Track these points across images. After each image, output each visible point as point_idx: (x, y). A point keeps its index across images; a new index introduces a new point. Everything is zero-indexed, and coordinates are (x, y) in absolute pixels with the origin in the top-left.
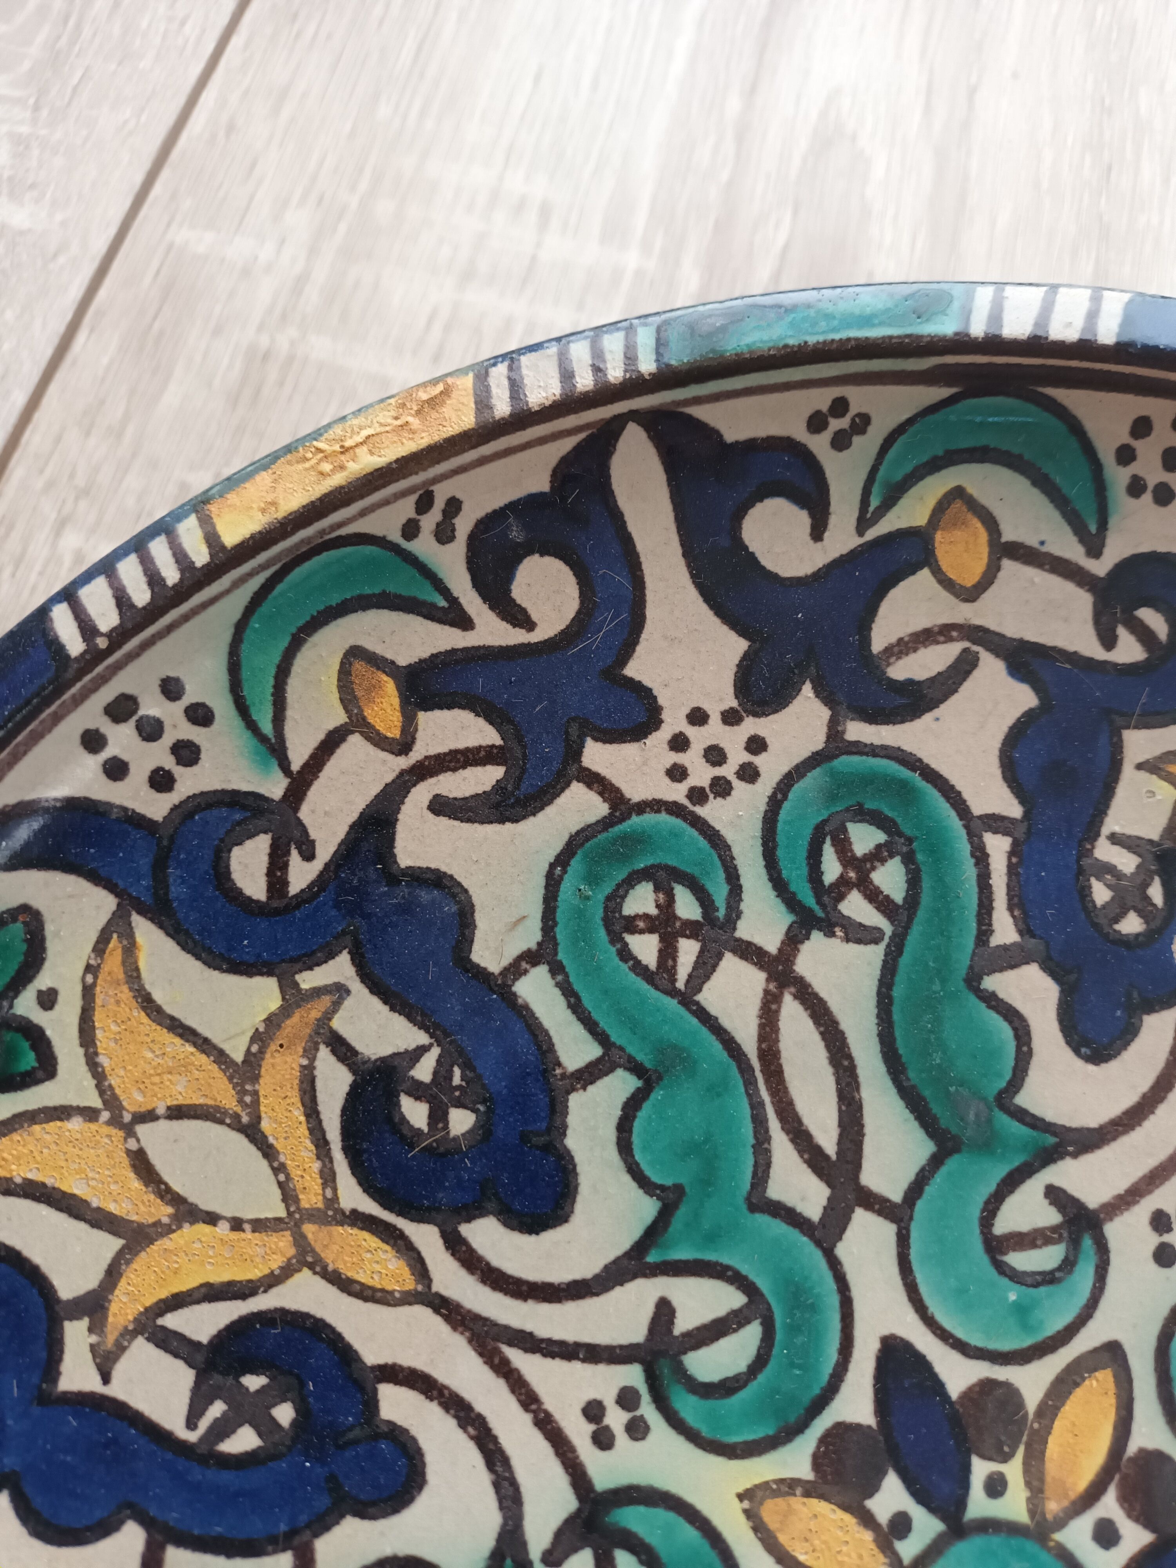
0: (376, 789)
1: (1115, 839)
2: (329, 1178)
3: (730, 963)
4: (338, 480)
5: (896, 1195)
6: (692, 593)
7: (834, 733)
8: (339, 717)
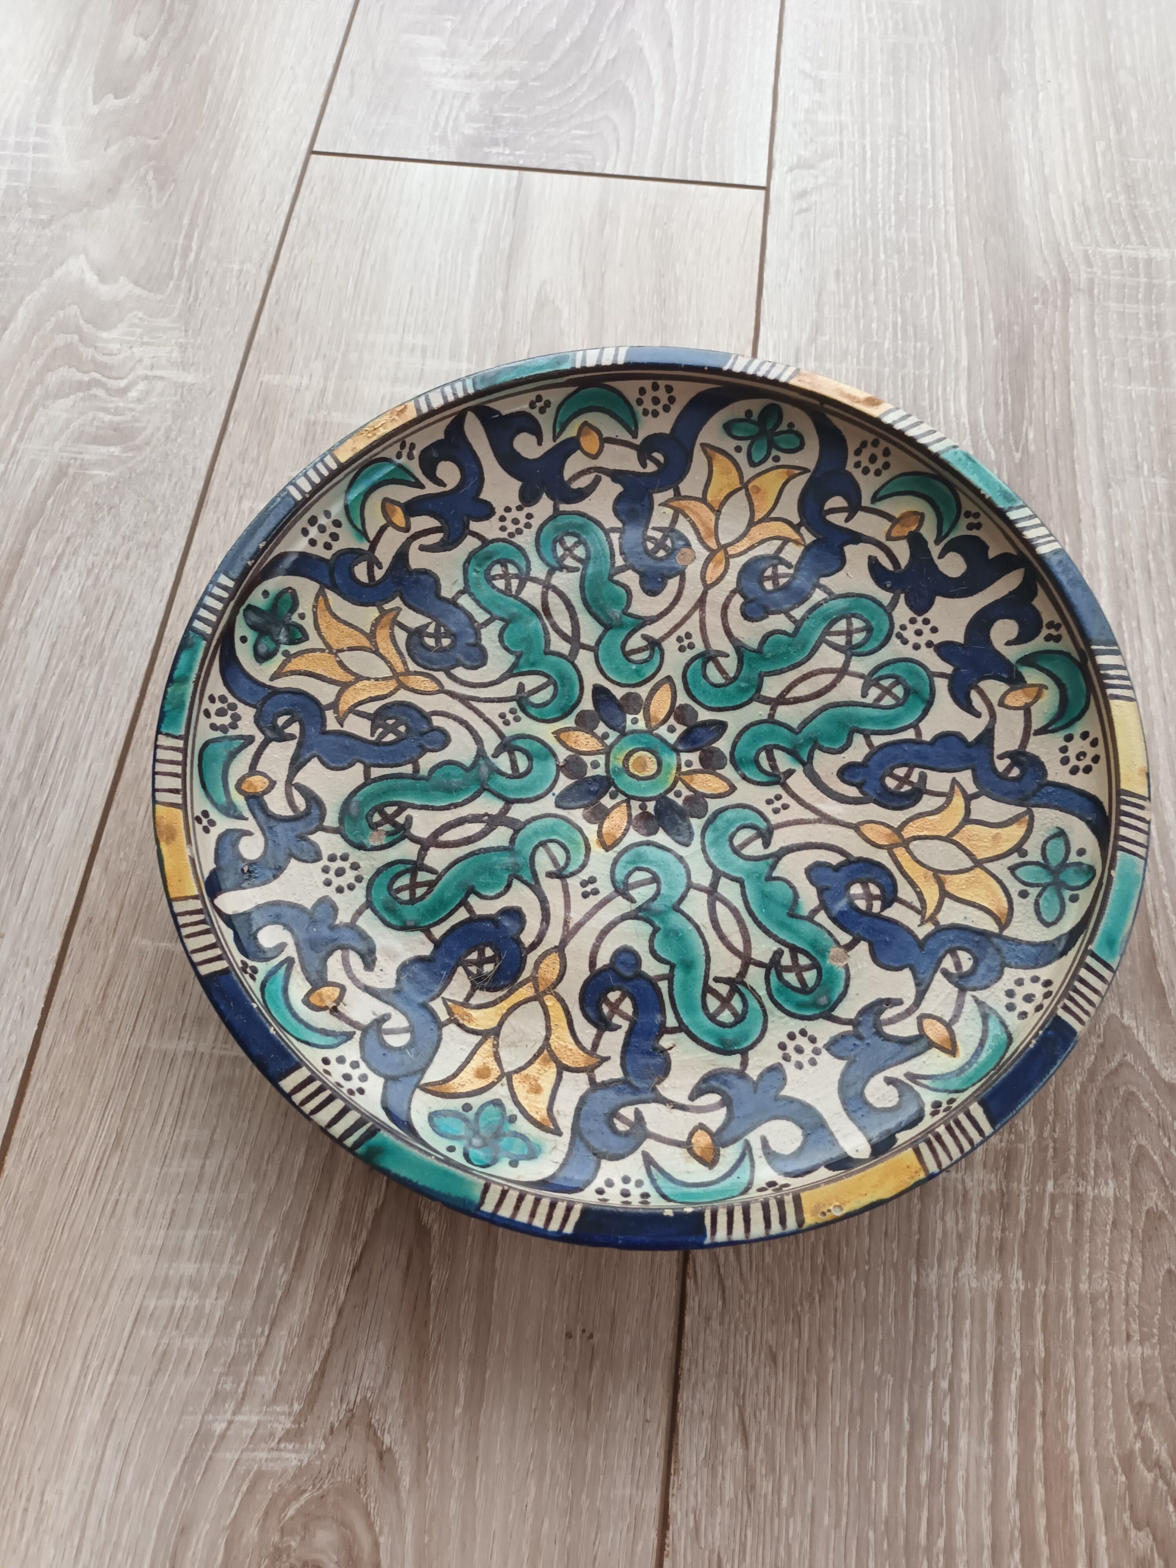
0: (399, 545)
1: (654, 529)
2: (405, 663)
3: (529, 585)
4: (374, 438)
5: (593, 644)
6: (499, 468)
7: (556, 508)
8: (383, 522)
